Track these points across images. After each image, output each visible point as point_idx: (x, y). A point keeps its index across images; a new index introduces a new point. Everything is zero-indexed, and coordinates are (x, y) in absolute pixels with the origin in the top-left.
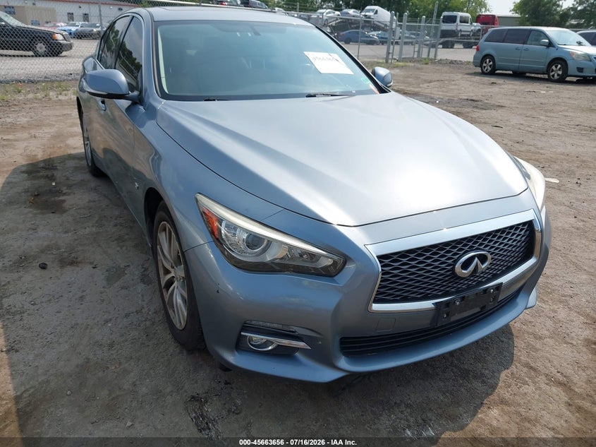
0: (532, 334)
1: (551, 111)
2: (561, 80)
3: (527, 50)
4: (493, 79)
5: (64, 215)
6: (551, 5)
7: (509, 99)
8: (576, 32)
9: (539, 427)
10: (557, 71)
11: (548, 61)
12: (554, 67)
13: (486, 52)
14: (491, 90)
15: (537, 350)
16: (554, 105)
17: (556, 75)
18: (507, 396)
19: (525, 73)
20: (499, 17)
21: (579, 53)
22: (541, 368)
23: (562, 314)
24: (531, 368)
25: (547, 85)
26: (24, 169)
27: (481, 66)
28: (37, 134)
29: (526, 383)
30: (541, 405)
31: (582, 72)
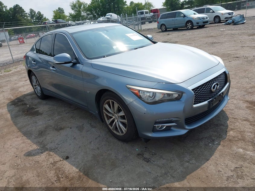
0: (229, 109)
1: (195, 40)
2: (192, 28)
3: (176, 20)
4: (167, 33)
5: (43, 115)
6: (176, 1)
7: (177, 39)
8: (191, 10)
9: (246, 133)
10: (189, 25)
11: (185, 22)
12: (188, 24)
13: (162, 23)
14: (169, 37)
15: (234, 113)
16: (194, 38)
17: (189, 27)
18: (232, 127)
19: (178, 28)
20: (159, 9)
21: (195, 17)
22: (238, 118)
23: (235, 102)
24: (235, 118)
25: (188, 31)
26: (10, 104)
27: (161, 29)
28: (3, 90)
29: (236, 123)
30: (244, 127)
31: (198, 24)
